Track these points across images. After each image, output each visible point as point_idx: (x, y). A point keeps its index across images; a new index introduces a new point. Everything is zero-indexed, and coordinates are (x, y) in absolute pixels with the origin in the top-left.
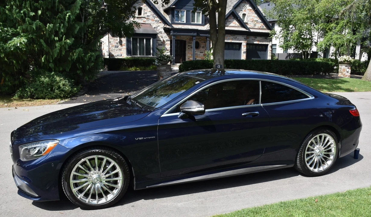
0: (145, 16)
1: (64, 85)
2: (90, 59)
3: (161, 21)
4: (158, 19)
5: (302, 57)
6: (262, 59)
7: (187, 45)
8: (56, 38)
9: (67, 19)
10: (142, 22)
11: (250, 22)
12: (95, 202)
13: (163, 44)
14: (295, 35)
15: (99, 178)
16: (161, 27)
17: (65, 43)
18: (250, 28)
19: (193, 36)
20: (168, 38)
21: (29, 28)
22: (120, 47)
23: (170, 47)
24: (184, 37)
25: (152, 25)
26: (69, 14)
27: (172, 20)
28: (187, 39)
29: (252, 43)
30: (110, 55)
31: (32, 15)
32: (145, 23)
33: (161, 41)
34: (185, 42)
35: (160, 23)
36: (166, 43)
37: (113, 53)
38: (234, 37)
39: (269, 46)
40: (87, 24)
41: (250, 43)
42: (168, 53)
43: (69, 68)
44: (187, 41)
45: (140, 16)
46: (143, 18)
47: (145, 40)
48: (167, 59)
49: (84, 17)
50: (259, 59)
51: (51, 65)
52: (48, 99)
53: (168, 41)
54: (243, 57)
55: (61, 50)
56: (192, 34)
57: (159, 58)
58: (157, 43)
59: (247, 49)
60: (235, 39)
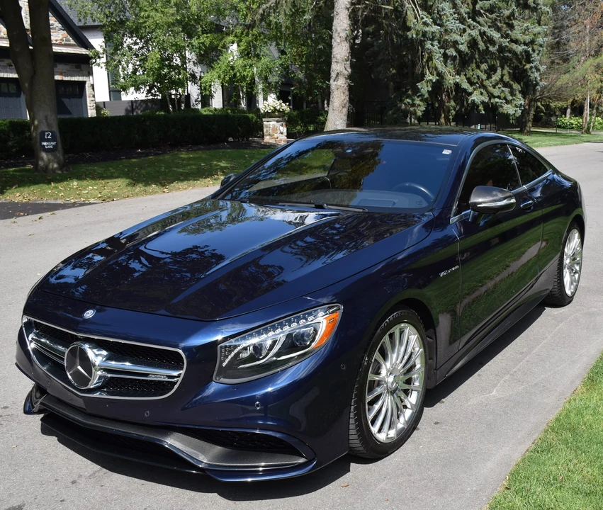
5: (168, 107)
6: (75, 116)
39: (87, 85)
50: (68, 116)
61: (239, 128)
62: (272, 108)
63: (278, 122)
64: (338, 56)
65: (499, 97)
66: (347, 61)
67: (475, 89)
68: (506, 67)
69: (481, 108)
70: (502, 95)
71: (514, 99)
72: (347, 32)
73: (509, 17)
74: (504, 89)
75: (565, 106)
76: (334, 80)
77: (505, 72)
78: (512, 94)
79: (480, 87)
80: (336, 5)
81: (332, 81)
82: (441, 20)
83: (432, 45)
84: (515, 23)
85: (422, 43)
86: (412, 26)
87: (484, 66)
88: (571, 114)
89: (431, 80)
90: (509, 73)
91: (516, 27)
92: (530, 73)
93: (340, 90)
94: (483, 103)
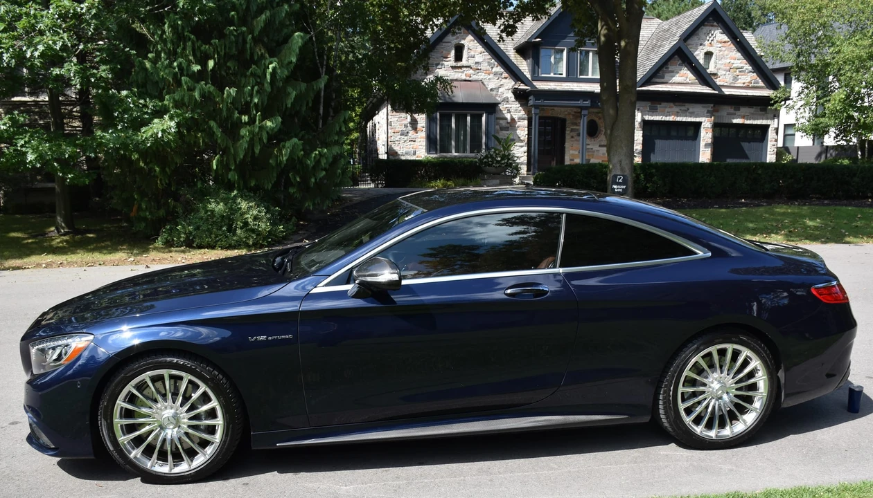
0: (471, 63)
1: (255, 218)
2: (318, 162)
3: (506, 75)
4: (499, 69)
5: (857, 154)
6: (752, 161)
7: (567, 129)
8: (245, 118)
9: (268, 77)
10: (464, 77)
11: (724, 73)
12: (164, 469)
13: (511, 126)
14: (835, 100)
15: (176, 419)
16: (507, 88)
17: (261, 128)
18: (723, 86)
19: (582, 108)
20: (523, 113)
21: (186, 100)
22: (412, 133)
23: (527, 132)
24: (560, 110)
25: (485, 83)
26: (273, 65)
27: (534, 72)
28: (569, 114)
29: (726, 122)
30: (390, 152)
31: (196, 71)
32: (470, 79)
33: (506, 119)
34: (563, 121)
35: (506, 78)
36: (518, 124)
37: (396, 148)
38: (683, 108)
39: (770, 129)
40: (315, 88)
41: (721, 122)
42: (522, 147)
43: (273, 182)
44: (569, 119)
45: (459, 64)
46: (465, 69)
47: (469, 118)
48: (503, 162)
49: (324, 70)
50: (745, 161)
51: (233, 176)
52: (222, 249)
53: (524, 119)
54: (705, 156)
55: (251, 143)
56: (579, 103)
57: (483, 159)
58: (497, 124)
59: (715, 138)
60: (685, 113)
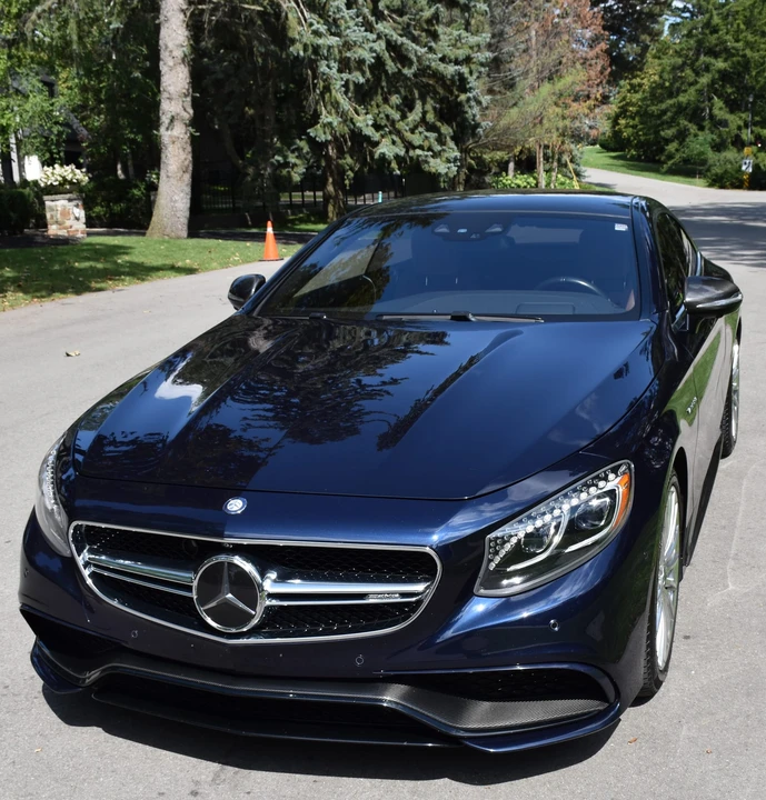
61: (12, 214)
62: (60, 179)
63: (70, 200)
64: (172, 89)
65: (421, 147)
66: (186, 96)
67: (383, 136)
68: (429, 99)
69: (394, 165)
70: (426, 144)
71: (444, 150)
72: (185, 49)
73: (429, 22)
74: (428, 134)
75: (506, 158)
76: (167, 129)
77: (428, 107)
78: (441, 141)
79: (390, 133)
80: (163, 5)
81: (162, 129)
82: (338, 26)
83: (328, 66)
84: (440, 29)
85: (313, 65)
86: (297, 37)
87: (395, 99)
88: (515, 170)
89: (330, 124)
90: (434, 108)
91: (441, 37)
92: (467, 108)
93: (178, 145)
94: (397, 157)
